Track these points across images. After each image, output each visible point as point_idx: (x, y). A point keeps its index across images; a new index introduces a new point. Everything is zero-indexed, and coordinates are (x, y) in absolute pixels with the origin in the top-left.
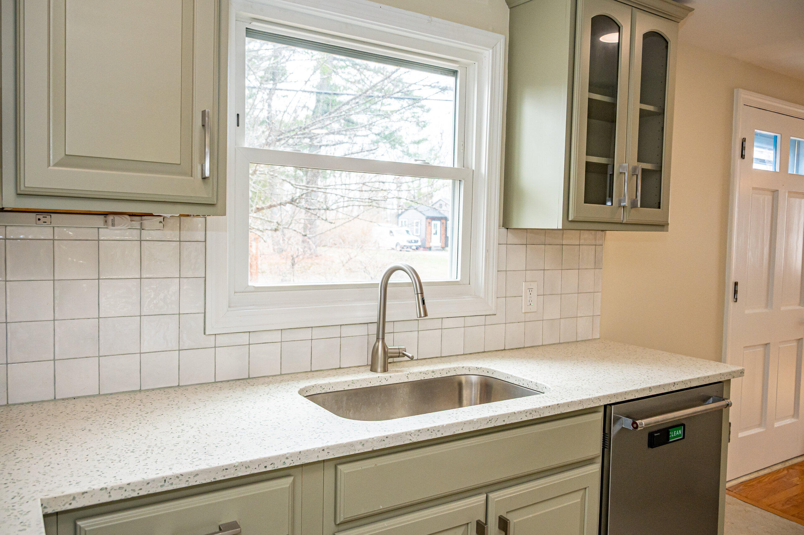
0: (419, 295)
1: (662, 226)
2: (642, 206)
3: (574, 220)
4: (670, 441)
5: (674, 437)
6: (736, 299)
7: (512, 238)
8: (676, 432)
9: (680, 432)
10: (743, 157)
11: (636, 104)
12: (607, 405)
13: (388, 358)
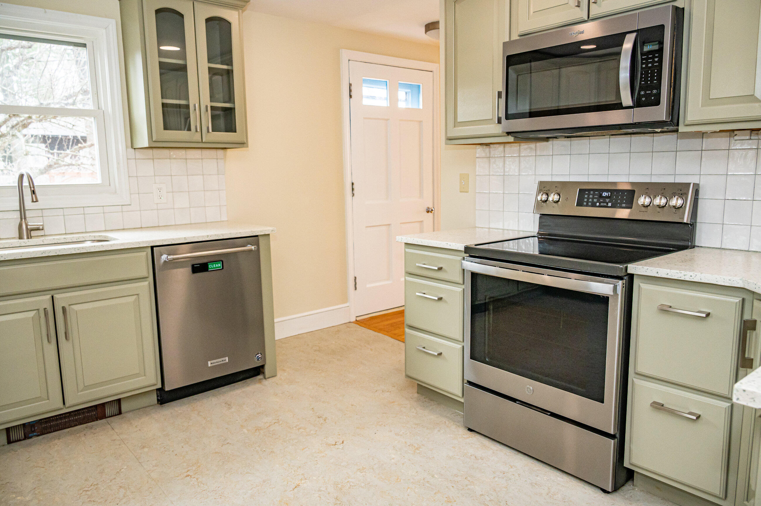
0: (32, 187)
1: (243, 144)
2: (213, 131)
3: (156, 140)
4: (209, 270)
5: (212, 268)
6: (354, 194)
7: (139, 154)
8: (216, 265)
9: (219, 265)
10: (351, 96)
11: (204, 65)
12: (152, 248)
13: (30, 231)
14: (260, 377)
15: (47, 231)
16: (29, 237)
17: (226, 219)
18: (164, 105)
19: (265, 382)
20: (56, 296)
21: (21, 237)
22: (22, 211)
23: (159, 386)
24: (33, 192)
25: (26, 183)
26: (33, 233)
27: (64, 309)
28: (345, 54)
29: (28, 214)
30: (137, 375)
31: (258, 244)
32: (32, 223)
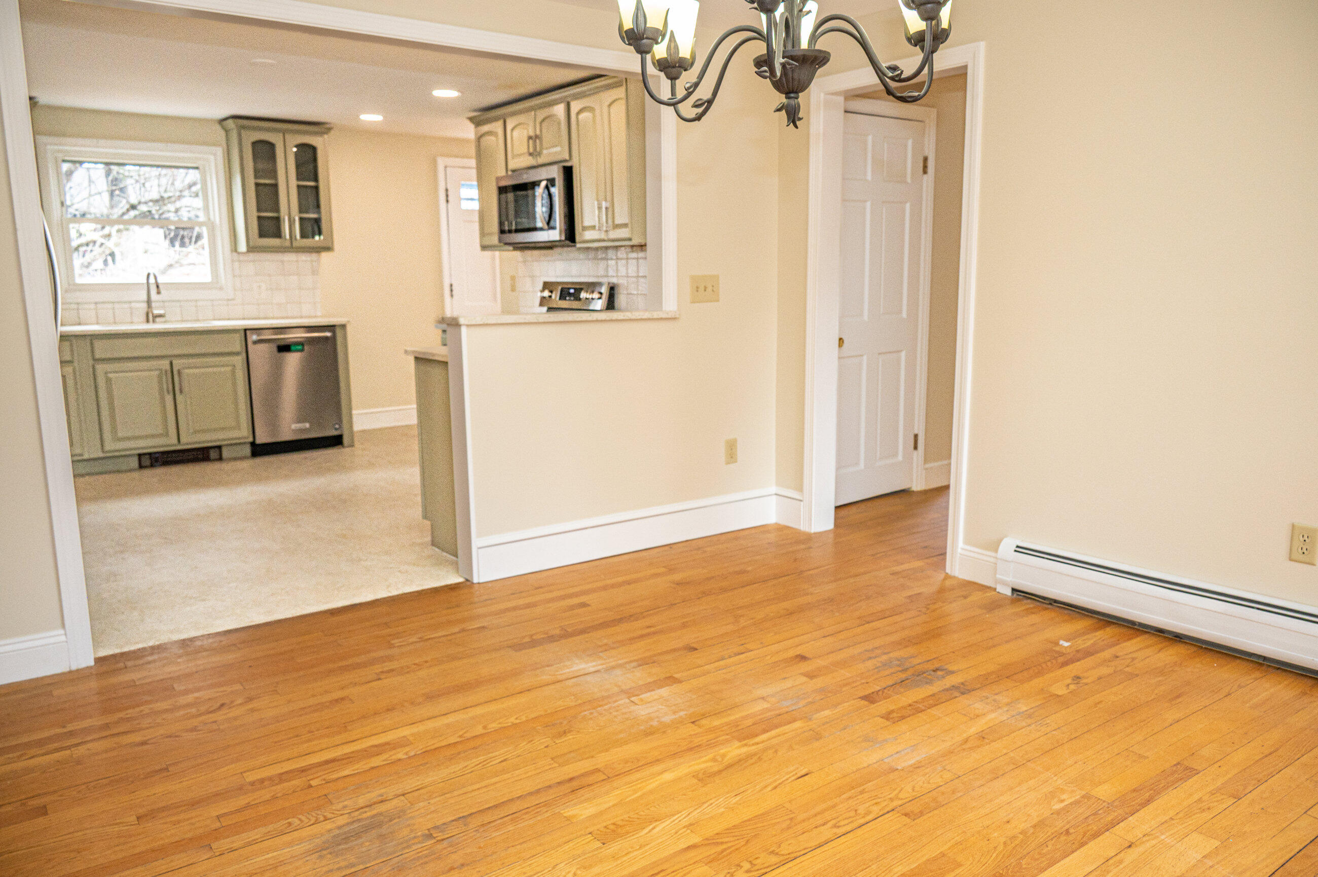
0: (157, 283)
2: (301, 237)
3: (253, 246)
4: (292, 351)
6: (452, 295)
9: (300, 347)
10: (447, 201)
11: (294, 182)
12: (245, 330)
13: (156, 317)
14: (340, 446)
15: (168, 317)
16: (154, 321)
17: (320, 314)
18: (259, 218)
19: (343, 450)
20: (174, 362)
21: (148, 321)
22: (149, 302)
23: (251, 440)
24: (158, 287)
25: (152, 280)
26: (158, 320)
27: (179, 372)
28: (441, 162)
29: (153, 305)
30: (231, 428)
31: (334, 332)
32: (156, 312)
